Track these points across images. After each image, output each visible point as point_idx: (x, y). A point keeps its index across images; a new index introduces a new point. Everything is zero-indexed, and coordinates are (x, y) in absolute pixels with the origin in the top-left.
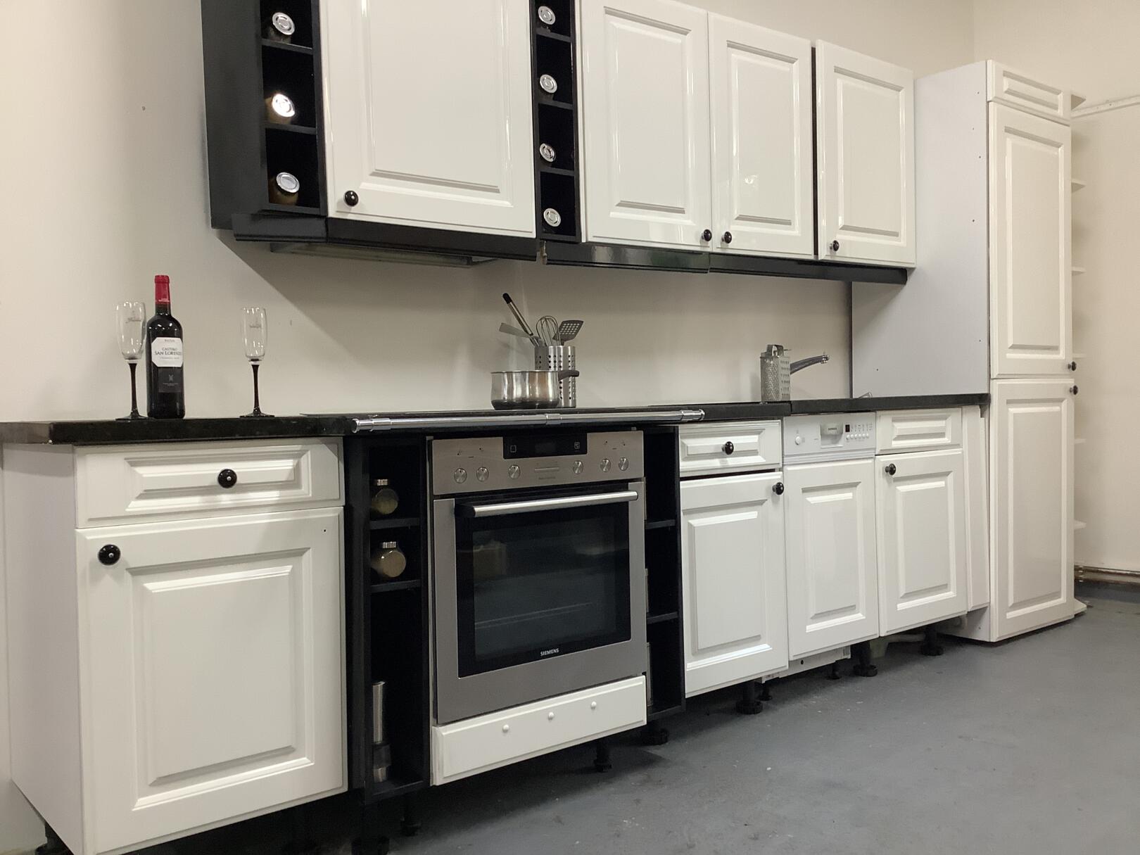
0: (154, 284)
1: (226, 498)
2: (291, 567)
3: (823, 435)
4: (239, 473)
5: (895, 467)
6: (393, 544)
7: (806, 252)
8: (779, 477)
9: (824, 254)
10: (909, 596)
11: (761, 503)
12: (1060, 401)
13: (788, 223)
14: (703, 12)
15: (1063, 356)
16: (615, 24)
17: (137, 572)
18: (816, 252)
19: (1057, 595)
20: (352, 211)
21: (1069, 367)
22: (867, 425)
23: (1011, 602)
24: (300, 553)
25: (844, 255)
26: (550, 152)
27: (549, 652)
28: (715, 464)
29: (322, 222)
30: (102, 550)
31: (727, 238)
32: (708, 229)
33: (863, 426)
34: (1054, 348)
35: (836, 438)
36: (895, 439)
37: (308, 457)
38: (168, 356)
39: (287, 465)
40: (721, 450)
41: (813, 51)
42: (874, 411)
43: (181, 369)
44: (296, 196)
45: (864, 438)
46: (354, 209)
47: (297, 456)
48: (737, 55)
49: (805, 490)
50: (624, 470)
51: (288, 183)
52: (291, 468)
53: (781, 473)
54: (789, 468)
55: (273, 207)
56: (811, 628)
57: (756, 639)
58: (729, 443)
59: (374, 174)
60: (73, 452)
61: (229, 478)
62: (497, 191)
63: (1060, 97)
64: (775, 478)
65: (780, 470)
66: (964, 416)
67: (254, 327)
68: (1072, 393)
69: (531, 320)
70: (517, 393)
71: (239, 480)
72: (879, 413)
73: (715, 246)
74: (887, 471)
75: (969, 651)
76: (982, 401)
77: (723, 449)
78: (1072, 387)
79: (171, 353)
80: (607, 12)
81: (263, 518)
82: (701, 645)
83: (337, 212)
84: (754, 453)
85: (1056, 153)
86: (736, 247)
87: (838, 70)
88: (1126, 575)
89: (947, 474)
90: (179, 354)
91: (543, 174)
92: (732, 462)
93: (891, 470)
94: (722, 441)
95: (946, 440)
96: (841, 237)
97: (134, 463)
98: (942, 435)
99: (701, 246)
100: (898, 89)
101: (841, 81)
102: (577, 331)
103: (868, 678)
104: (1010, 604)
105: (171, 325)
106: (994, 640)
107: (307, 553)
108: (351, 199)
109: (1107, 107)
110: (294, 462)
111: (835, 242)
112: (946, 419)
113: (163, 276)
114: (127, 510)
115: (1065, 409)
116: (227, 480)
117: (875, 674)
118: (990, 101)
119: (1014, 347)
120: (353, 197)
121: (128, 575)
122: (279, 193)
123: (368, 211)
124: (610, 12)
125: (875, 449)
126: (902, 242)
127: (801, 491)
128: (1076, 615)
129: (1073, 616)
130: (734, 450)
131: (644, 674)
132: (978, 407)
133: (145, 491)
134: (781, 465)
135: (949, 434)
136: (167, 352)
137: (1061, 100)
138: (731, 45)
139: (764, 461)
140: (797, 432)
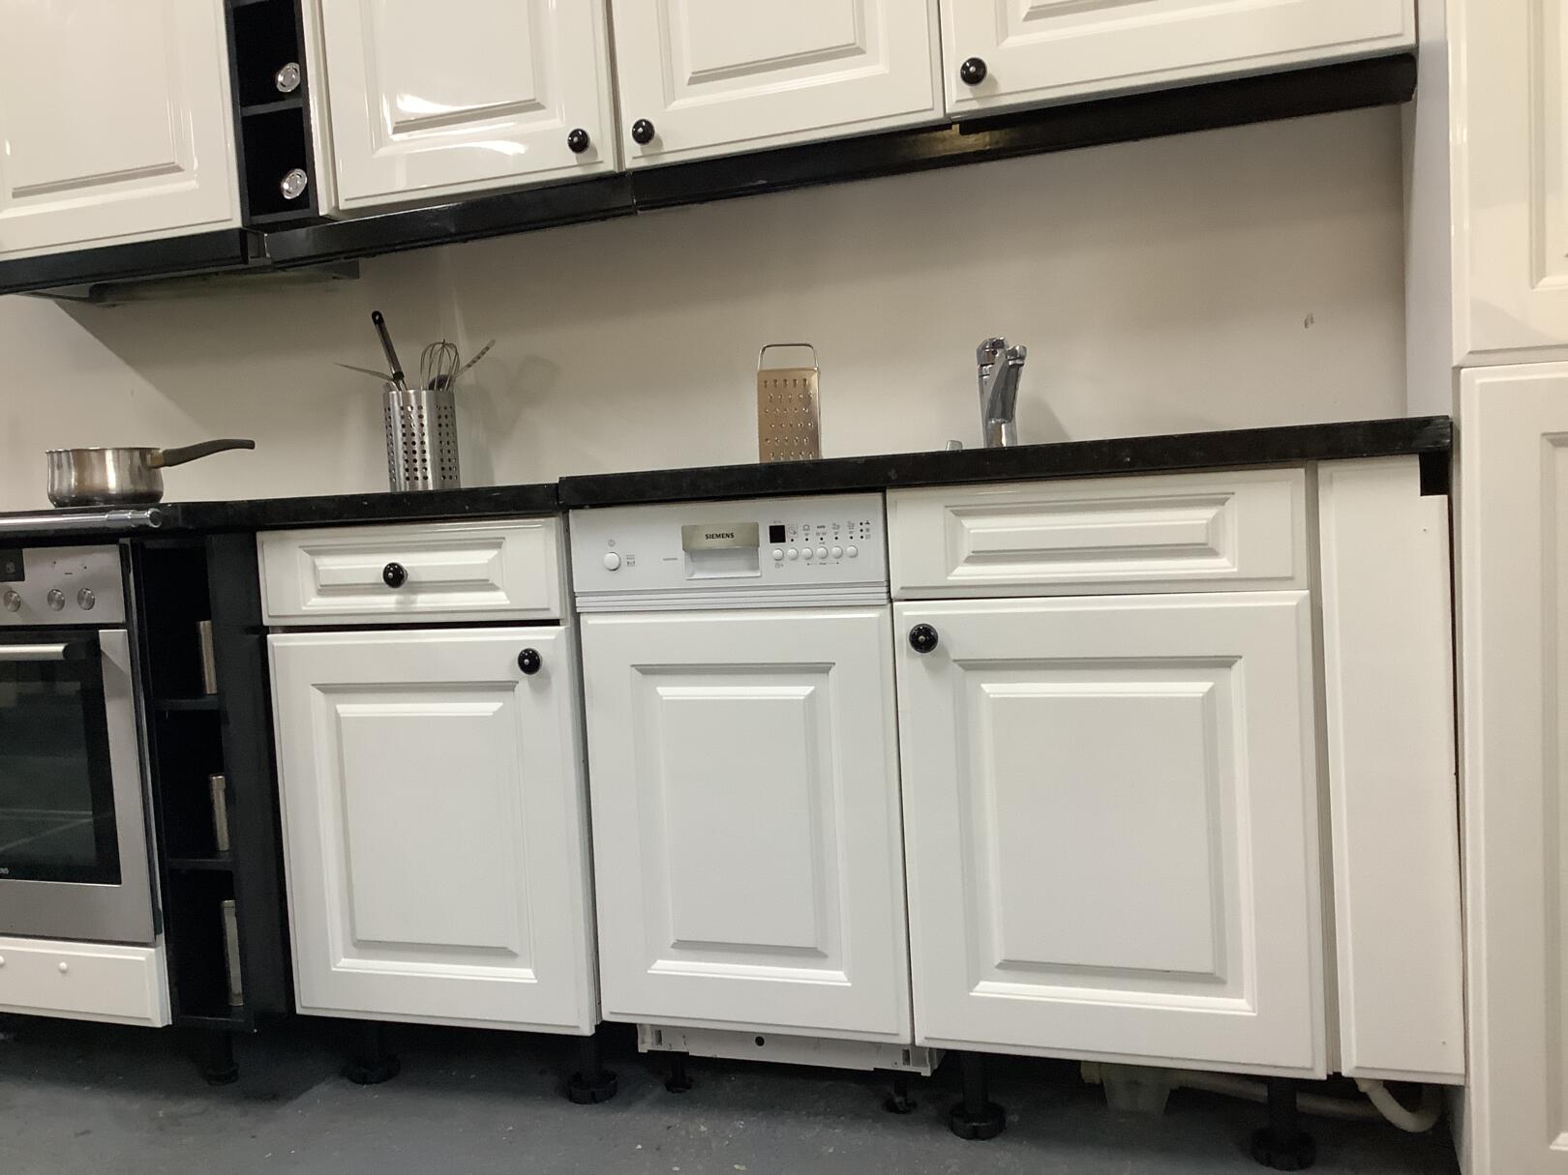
8: (552, 637)
9: (954, 101)
13: (852, 51)
18: (943, 99)
22: (851, 526)
33: (836, 527)
36: (970, 560)
42: (882, 491)
45: (837, 557)
49: (646, 670)
50: (88, 608)
53: (562, 628)
54: (590, 620)
56: (664, 966)
58: (394, 565)
62: (178, 169)
65: (562, 622)
72: (896, 494)
73: (628, 155)
84: (484, 585)
86: (684, 145)
89: (1227, 663)
91: (246, 119)
95: (1218, 564)
98: (1194, 550)
111: (971, 63)
112: (1216, 503)
125: (887, 584)
127: (631, 670)
132: (1411, 461)
134: (559, 614)
139: (508, 602)
140: (612, 543)
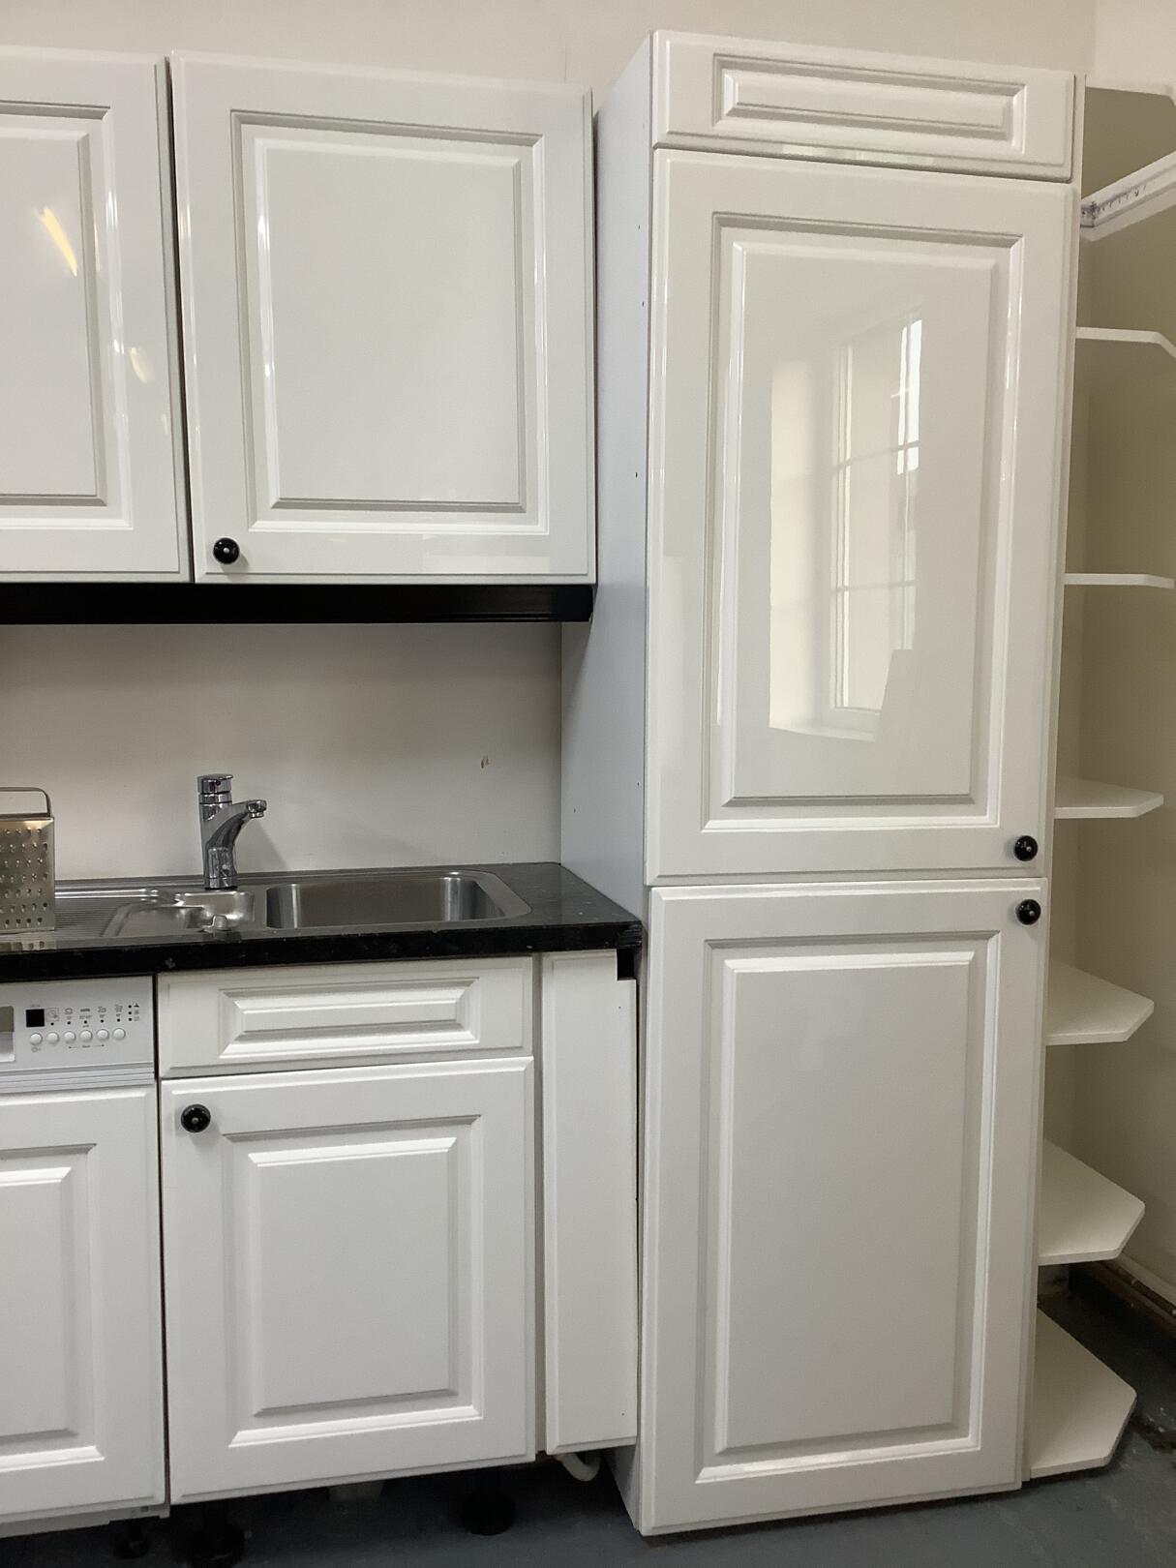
5: (209, 1110)
12: (979, 936)
13: (92, 501)
15: (998, 819)
18: (193, 565)
19: (946, 1430)
21: (1017, 848)
22: (119, 1009)
23: (721, 1443)
25: (284, 569)
33: (102, 1010)
34: (962, 801)
36: (242, 1038)
42: (152, 975)
45: (105, 1039)
63: (1021, 99)
66: (546, 975)
68: (1023, 918)
72: (171, 978)
74: (187, 1121)
76: (621, 938)
78: (1022, 903)
85: (997, 260)
87: (250, 117)
89: (465, 1120)
93: (198, 1119)
95: (462, 1037)
96: (272, 526)
100: (521, 141)
104: (718, 1446)
106: (643, 1530)
115: (997, 958)
118: (662, 147)
125: (151, 1066)
126: (536, 525)
129: (1019, 1486)
132: (612, 953)
135: (473, 1020)
137: (1027, 108)
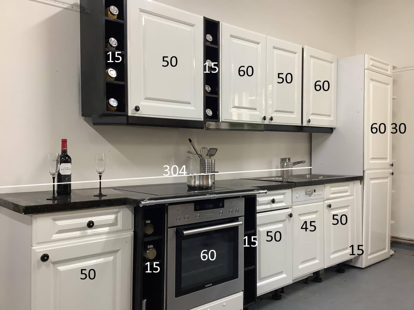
0: (61, 142)
1: (90, 231)
2: (113, 257)
3: (306, 194)
4: (95, 221)
5: (331, 205)
6: (152, 246)
7: (298, 123)
8: (291, 211)
9: (305, 124)
10: (334, 252)
11: (284, 221)
12: (388, 177)
13: (292, 112)
14: (265, 36)
15: (389, 161)
16: (233, 41)
17: (55, 263)
18: (302, 123)
19: (385, 249)
20: (137, 113)
21: (391, 165)
22: (321, 189)
24: (116, 251)
25: (312, 124)
26: (209, 88)
27: (208, 285)
28: (268, 207)
29: (126, 117)
30: (42, 256)
31: (271, 119)
32: (265, 116)
34: (386, 159)
35: (310, 195)
36: (331, 194)
37: (121, 213)
38: (66, 171)
39: (112, 217)
40: (270, 202)
41: (303, 49)
42: (324, 184)
43: (70, 175)
44: (116, 107)
45: (320, 194)
46: (138, 112)
47: (117, 213)
48: (276, 51)
49: (299, 215)
50: (237, 213)
51: (113, 102)
52: (114, 218)
53: (291, 209)
54: (294, 207)
55: (108, 112)
56: (301, 267)
57: (281, 273)
58: (274, 199)
59: (145, 99)
60: (31, 216)
61: (91, 224)
62: (190, 103)
63: (389, 67)
64: (289, 211)
65: (291, 208)
66: (354, 184)
67: (100, 160)
68: (392, 174)
69: (198, 148)
70: (197, 183)
71: (95, 224)
72: (326, 185)
73: (267, 122)
74: (328, 206)
75: (354, 271)
76: (361, 179)
77: (271, 201)
78: (392, 172)
79: (67, 169)
80: (231, 37)
81: (103, 238)
82: (262, 277)
83: (132, 113)
84: (282, 202)
85: (387, 87)
86: (274, 122)
87: (311, 56)
88: (408, 240)
89: (348, 206)
90: (70, 169)
91: (206, 97)
92: (274, 206)
93: (330, 206)
94: (271, 198)
95: (348, 194)
96: (311, 117)
97: (55, 220)
98: (347, 192)
99: (262, 122)
100: (332, 63)
101: (312, 60)
102: (216, 153)
103: (319, 283)
104: (369, 253)
105: (67, 158)
106: (363, 267)
107: (119, 252)
108: (137, 109)
109: (404, 69)
110: (115, 216)
111: (309, 120)
112: (348, 186)
113: (65, 139)
114: (52, 238)
115: (388, 181)
116: (90, 225)
117: (321, 281)
118: (366, 69)
119: (372, 158)
120: (138, 108)
121: (52, 265)
122: (110, 106)
123: (144, 113)
124: (232, 36)
125: (324, 198)
126: (332, 118)
127: (298, 215)
128: (390, 256)
129: (390, 257)
130: (275, 201)
131: (243, 291)
132: (359, 181)
133: (59, 230)
134: (291, 206)
135: (349, 191)
136: (65, 169)
137: (389, 68)
138: (274, 48)
139: (286, 205)
140: (297, 193)
